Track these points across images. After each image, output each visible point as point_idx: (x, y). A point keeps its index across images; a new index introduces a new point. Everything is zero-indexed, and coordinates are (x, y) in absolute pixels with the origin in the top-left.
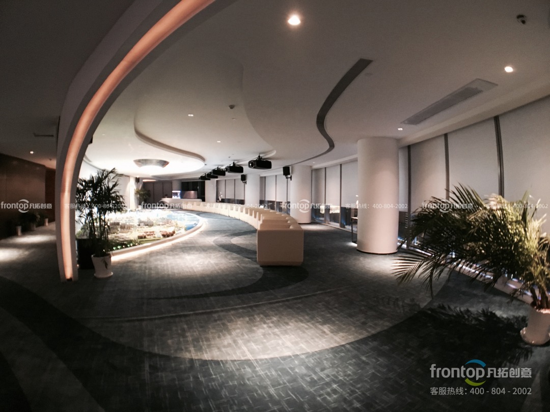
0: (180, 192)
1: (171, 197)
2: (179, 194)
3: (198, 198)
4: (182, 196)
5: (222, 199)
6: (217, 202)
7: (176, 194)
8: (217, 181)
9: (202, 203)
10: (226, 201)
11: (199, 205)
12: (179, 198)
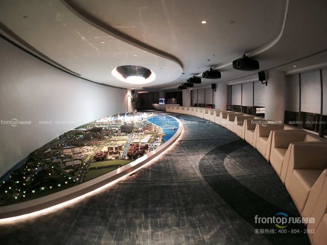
0: (164, 99)
1: (159, 103)
2: (163, 101)
3: (177, 104)
4: (166, 102)
5: (195, 104)
6: (191, 106)
7: (162, 101)
8: (191, 91)
9: (180, 107)
10: (198, 105)
11: (178, 109)
12: (164, 103)
